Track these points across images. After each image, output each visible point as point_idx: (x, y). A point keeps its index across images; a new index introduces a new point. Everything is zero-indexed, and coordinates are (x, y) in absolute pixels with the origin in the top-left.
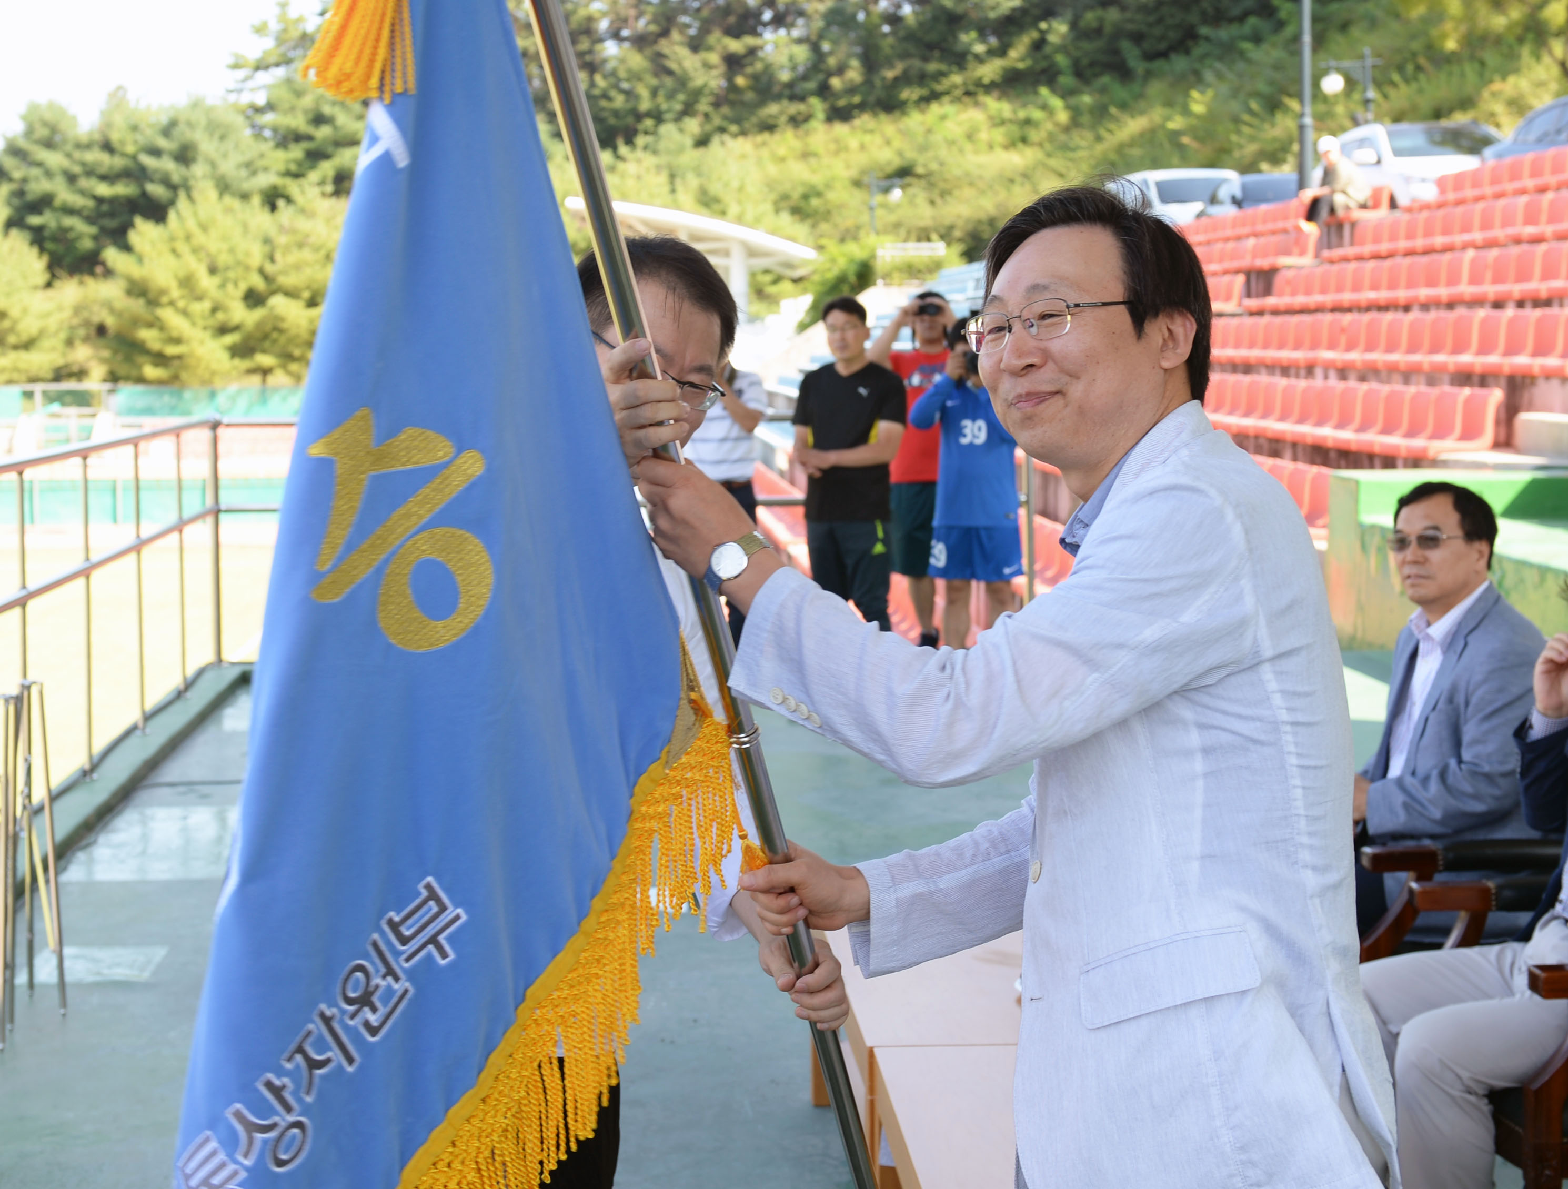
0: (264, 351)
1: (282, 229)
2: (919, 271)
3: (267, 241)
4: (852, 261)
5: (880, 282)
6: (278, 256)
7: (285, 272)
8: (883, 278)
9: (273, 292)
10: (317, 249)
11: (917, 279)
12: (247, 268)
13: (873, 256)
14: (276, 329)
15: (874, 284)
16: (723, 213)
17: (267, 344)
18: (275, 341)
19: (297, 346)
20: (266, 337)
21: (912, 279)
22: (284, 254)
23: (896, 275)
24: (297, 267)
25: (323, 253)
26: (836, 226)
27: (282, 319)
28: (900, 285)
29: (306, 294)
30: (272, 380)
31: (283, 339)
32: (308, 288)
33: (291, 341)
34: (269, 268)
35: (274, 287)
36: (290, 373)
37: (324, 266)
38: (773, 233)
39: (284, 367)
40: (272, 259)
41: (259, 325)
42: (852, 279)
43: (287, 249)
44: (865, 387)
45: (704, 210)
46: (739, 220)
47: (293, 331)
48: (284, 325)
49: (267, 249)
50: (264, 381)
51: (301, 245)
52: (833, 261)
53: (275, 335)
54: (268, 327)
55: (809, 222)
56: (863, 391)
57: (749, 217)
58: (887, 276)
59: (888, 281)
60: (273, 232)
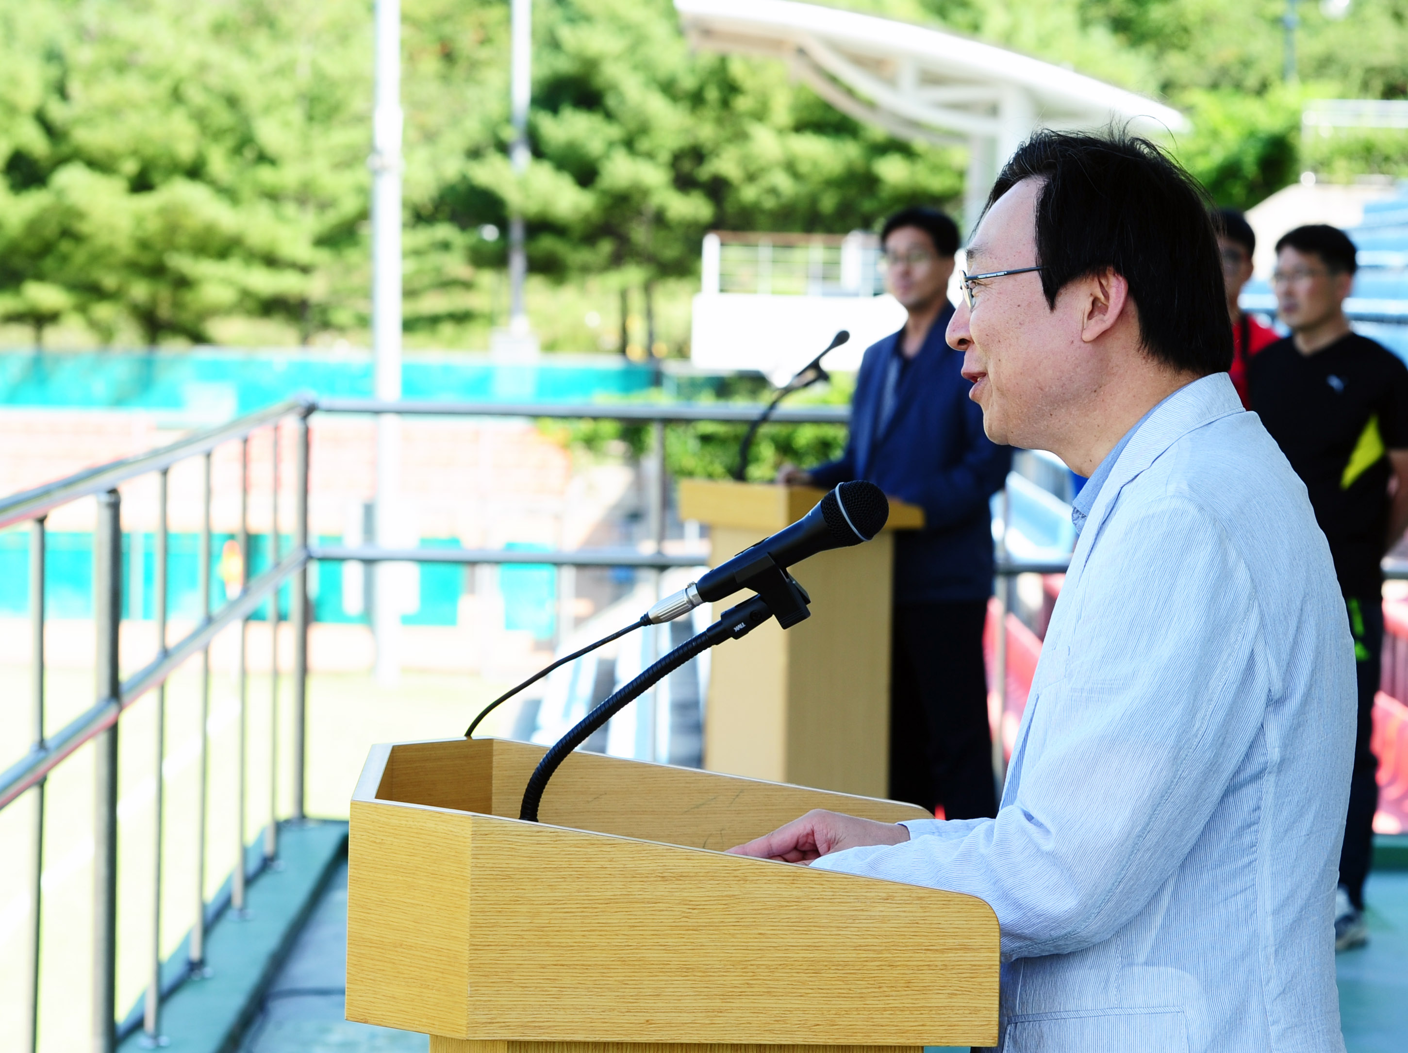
0: (40, 277)
1: (83, 34)
2: (1387, 159)
3: (53, 56)
4: (1252, 134)
5: (1307, 177)
6: (75, 87)
7: (87, 121)
8: (1315, 170)
9: (61, 161)
10: (153, 76)
11: (1382, 173)
12: (12, 110)
13: (1296, 127)
14: (68, 233)
15: (1296, 181)
16: (975, 28)
17: (49, 263)
18: (65, 259)
19: (110, 268)
20: (46, 249)
21: (1372, 172)
22: (87, 84)
23: (1341, 165)
24: (113, 111)
25: (163, 87)
26: (1200, 59)
27: (80, 215)
28: (1349, 183)
29: (130, 167)
30: (52, 336)
31: (80, 256)
32: (135, 153)
33: (98, 258)
34: (57, 112)
35: (65, 149)
36: (94, 325)
37: (167, 110)
38: (1080, 68)
39: (82, 309)
40: (62, 92)
41: (33, 226)
42: (1250, 168)
43: (93, 74)
44: (1339, 376)
45: (936, 21)
46: (1008, 41)
47: (103, 240)
48: (84, 227)
49: (53, 72)
50: (38, 339)
51: (121, 67)
52: (1215, 134)
53: (65, 246)
54: (50, 230)
55: (1149, 48)
56: (1335, 382)
57: (1027, 35)
58: (1322, 166)
59: (1323, 176)
60: (66, 41)
